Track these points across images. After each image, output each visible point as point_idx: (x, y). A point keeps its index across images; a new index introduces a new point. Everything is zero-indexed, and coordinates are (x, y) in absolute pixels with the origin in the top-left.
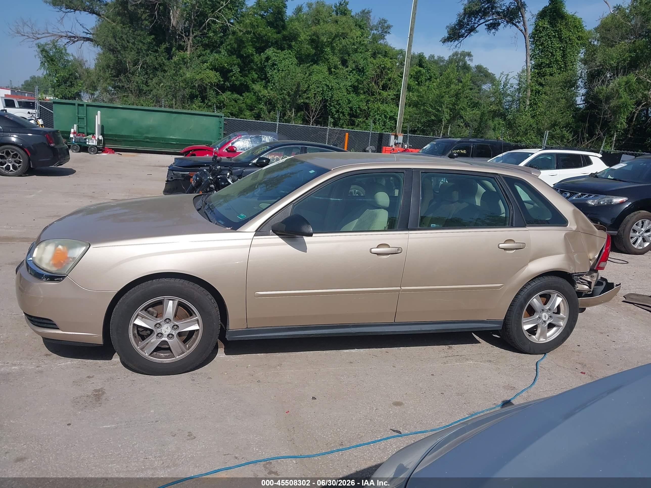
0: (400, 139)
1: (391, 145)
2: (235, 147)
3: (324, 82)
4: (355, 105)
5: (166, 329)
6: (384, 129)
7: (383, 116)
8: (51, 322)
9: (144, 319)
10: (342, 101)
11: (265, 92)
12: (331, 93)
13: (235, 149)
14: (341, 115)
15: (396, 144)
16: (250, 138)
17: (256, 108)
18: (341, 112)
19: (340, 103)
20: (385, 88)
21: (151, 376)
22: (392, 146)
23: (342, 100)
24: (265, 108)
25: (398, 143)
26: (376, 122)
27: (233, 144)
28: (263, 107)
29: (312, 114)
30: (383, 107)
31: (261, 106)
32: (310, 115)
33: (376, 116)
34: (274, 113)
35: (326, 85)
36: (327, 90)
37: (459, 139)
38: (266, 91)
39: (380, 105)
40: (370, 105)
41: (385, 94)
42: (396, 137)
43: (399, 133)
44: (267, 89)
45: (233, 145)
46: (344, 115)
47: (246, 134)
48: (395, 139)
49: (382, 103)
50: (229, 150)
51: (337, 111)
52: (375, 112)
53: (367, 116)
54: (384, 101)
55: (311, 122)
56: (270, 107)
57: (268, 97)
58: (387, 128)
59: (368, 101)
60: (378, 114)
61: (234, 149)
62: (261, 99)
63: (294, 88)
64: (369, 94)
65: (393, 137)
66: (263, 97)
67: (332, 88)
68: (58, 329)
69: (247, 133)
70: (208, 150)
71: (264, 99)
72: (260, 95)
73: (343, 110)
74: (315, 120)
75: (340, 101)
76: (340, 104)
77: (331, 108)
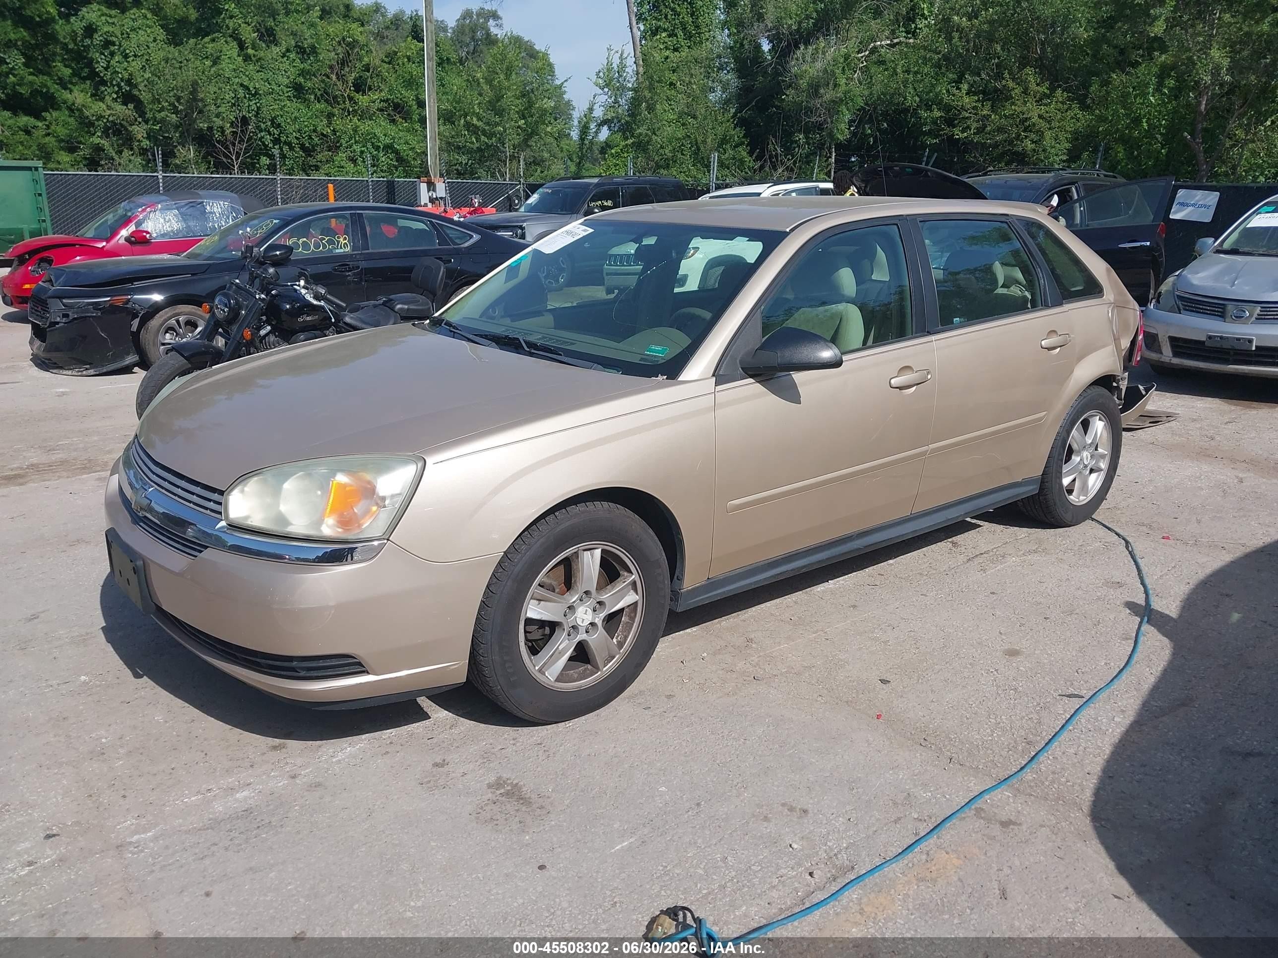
0: (441, 190)
1: (422, 204)
2: (148, 233)
3: (237, 80)
4: (306, 126)
5: (584, 615)
6: (375, 172)
7: (369, 145)
8: (351, 661)
9: (542, 602)
10: (282, 119)
11: (98, 107)
12: (256, 104)
13: (148, 236)
14: (286, 148)
15: (432, 200)
16: (177, 209)
17: (83, 144)
18: (285, 143)
19: (279, 124)
20: (360, 86)
21: (560, 724)
22: (426, 205)
23: (282, 116)
24: (105, 143)
25: (437, 199)
26: (357, 159)
27: (139, 224)
28: (103, 142)
29: (234, 150)
30: (365, 127)
31: (96, 140)
32: (230, 152)
33: (355, 147)
34: (131, 153)
35: (242, 85)
36: (245, 97)
37: (596, 180)
38: (101, 104)
39: (359, 123)
40: (337, 123)
41: (363, 100)
42: (431, 186)
43: (435, 177)
44: (102, 100)
45: (141, 228)
46: (292, 148)
47: (166, 201)
48: (429, 190)
49: (361, 118)
50: (133, 239)
51: (276, 141)
52: (351, 139)
53: (335, 147)
54: (364, 115)
55: (234, 167)
56: (117, 140)
57: (111, 119)
58: (382, 171)
59: (330, 116)
60: (356, 142)
61: (145, 236)
62: (92, 124)
63: (185, 95)
64: (327, 101)
65: (423, 187)
66: (98, 120)
67: (256, 93)
68: (367, 672)
69: (167, 198)
70: (81, 245)
71: (100, 122)
72: (87, 113)
73: (287, 137)
74: (242, 163)
75: (279, 120)
76: (279, 126)
77: (262, 134)
